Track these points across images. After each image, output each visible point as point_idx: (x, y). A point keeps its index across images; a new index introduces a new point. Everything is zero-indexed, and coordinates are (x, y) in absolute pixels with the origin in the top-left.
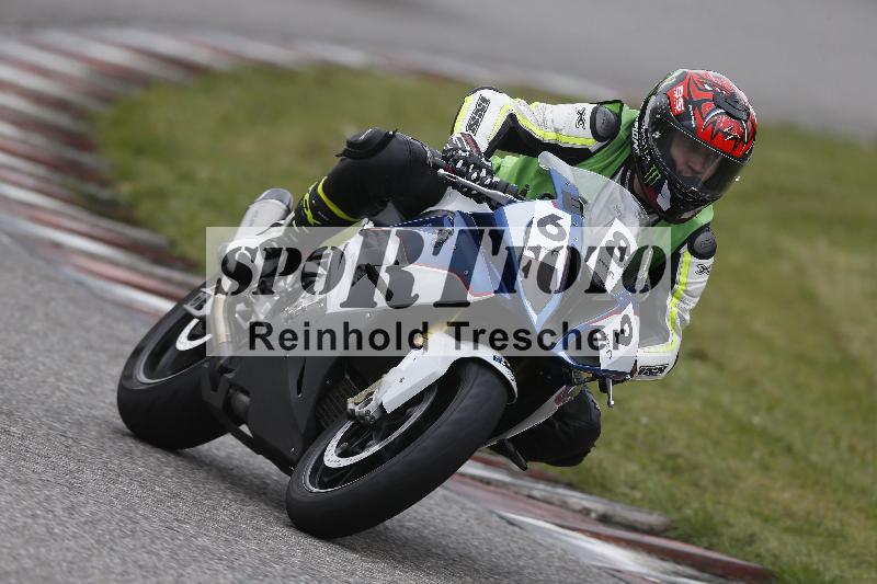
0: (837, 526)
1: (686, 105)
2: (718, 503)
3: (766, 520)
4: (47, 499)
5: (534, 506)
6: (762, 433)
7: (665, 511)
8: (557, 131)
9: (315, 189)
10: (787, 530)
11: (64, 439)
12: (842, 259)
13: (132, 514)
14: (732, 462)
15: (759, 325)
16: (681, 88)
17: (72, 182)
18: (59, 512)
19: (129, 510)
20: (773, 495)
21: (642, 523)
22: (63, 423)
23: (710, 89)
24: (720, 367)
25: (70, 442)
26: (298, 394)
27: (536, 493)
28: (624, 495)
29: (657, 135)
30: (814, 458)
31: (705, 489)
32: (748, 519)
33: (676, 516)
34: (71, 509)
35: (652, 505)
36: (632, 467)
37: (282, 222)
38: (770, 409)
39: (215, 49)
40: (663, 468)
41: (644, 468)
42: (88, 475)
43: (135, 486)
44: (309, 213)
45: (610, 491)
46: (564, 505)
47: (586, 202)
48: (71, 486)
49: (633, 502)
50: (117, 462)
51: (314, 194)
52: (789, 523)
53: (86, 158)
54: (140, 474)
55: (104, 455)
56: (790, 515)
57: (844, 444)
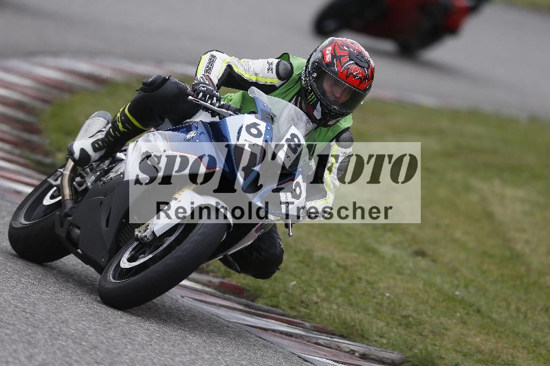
0: (510, 358)
1: (333, 58)
2: (435, 345)
3: (465, 355)
4: (15, 351)
5: (319, 349)
6: (462, 301)
7: (402, 351)
8: (256, 74)
9: (124, 110)
10: (478, 361)
11: (24, 313)
12: (509, 192)
13: (68, 359)
14: (443, 319)
15: (458, 234)
16: (330, 48)
17: (27, 153)
18: (22, 358)
19: (66, 356)
20: (469, 339)
21: (387, 359)
22: (23, 303)
23: (346, 49)
24: (434, 261)
25: (28, 315)
26: (107, 227)
27: (321, 341)
28: (376, 341)
29: (315, 75)
30: (494, 316)
31: (426, 337)
32: (454, 355)
33: (409, 354)
34: (30, 357)
35: (393, 347)
36: (381, 324)
37: (104, 129)
38: (466, 286)
39: (114, 70)
40: (400, 324)
41: (388, 324)
42: (40, 335)
43: (70, 342)
44: (120, 125)
45: (367, 339)
46: (339, 348)
47: (275, 116)
48: (29, 343)
49: (382, 345)
50: (58, 327)
51: (123, 113)
52: (480, 356)
53: (35, 138)
54: (73, 334)
55: (50, 323)
56: (481, 352)
57: (513, 307)
